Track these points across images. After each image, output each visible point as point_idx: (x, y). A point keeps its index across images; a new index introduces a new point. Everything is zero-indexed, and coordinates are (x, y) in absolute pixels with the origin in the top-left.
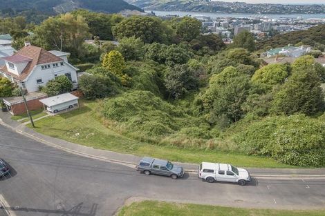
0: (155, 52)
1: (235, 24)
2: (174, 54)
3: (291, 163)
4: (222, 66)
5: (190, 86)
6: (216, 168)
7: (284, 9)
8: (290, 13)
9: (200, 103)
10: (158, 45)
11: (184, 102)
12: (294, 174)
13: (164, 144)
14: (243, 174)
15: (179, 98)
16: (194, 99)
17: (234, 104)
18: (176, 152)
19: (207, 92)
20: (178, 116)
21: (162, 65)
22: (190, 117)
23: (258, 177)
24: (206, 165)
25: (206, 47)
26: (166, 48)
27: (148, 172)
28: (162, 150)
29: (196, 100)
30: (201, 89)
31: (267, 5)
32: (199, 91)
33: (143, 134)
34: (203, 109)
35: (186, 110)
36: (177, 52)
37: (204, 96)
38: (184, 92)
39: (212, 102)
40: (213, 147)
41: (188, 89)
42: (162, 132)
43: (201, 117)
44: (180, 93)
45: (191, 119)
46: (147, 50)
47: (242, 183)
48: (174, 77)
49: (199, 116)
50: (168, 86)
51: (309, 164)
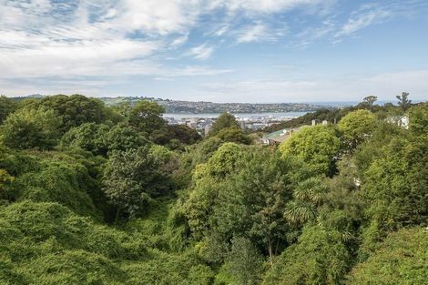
0: (86, 137)
1: (204, 124)
2: (123, 137)
4: (209, 151)
5: (157, 190)
7: (254, 108)
8: (261, 112)
9: (180, 220)
10: (92, 127)
11: (148, 224)
15: (137, 216)
16: (167, 215)
17: (266, 210)
19: (192, 195)
20: (135, 258)
21: (99, 157)
22: (163, 254)
25: (176, 140)
26: (107, 130)
29: (172, 215)
30: (179, 192)
31: (235, 105)
32: (176, 197)
34: (188, 233)
35: (154, 239)
36: (128, 134)
37: (188, 204)
38: (145, 201)
39: (205, 215)
41: (153, 196)
43: (188, 252)
44: (138, 204)
45: (166, 260)
46: (73, 137)
48: (124, 175)
49: (183, 250)
50: (112, 193)
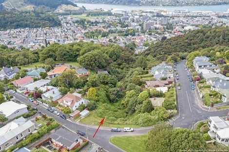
1: (144, 18)
3: (142, 126)
6: (127, 128)
8: (182, 6)
10: (104, 76)
12: (142, 128)
13: (115, 124)
14: (132, 129)
17: (133, 108)
18: (118, 126)
23: (135, 130)
24: (125, 128)
27: (113, 131)
28: (115, 125)
29: (122, 103)
33: (110, 122)
34: (124, 107)
37: (124, 102)
39: (127, 104)
40: (126, 124)
41: (118, 98)
42: (114, 120)
43: (124, 110)
47: (132, 131)
51: (146, 126)
